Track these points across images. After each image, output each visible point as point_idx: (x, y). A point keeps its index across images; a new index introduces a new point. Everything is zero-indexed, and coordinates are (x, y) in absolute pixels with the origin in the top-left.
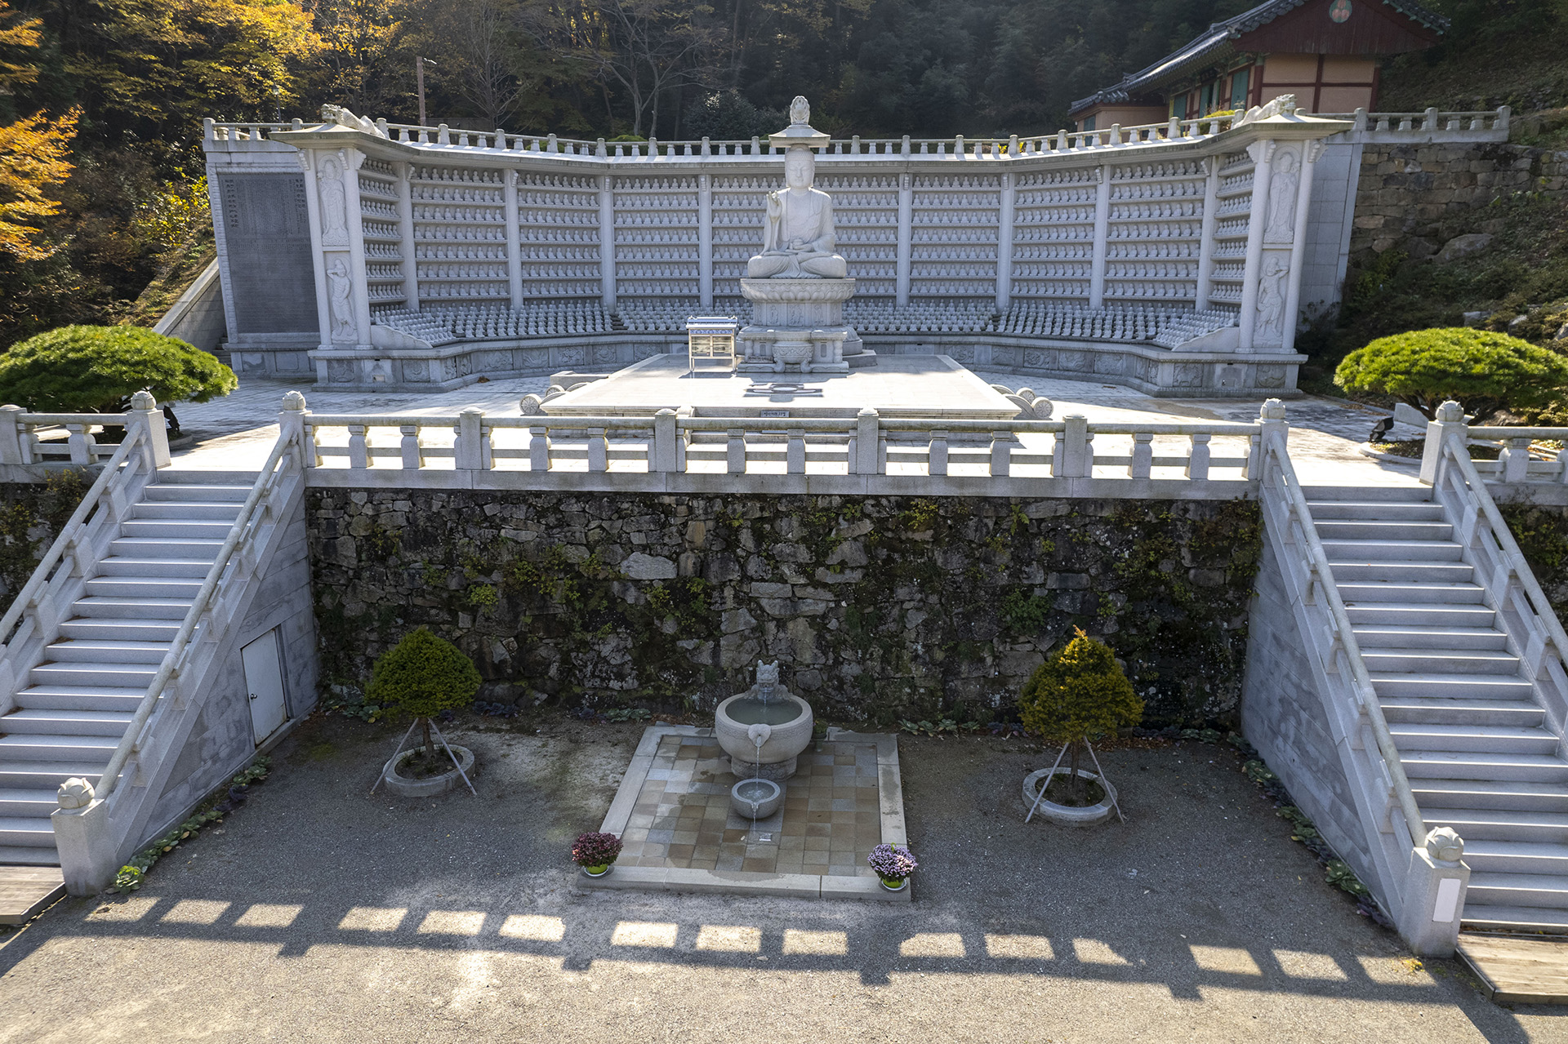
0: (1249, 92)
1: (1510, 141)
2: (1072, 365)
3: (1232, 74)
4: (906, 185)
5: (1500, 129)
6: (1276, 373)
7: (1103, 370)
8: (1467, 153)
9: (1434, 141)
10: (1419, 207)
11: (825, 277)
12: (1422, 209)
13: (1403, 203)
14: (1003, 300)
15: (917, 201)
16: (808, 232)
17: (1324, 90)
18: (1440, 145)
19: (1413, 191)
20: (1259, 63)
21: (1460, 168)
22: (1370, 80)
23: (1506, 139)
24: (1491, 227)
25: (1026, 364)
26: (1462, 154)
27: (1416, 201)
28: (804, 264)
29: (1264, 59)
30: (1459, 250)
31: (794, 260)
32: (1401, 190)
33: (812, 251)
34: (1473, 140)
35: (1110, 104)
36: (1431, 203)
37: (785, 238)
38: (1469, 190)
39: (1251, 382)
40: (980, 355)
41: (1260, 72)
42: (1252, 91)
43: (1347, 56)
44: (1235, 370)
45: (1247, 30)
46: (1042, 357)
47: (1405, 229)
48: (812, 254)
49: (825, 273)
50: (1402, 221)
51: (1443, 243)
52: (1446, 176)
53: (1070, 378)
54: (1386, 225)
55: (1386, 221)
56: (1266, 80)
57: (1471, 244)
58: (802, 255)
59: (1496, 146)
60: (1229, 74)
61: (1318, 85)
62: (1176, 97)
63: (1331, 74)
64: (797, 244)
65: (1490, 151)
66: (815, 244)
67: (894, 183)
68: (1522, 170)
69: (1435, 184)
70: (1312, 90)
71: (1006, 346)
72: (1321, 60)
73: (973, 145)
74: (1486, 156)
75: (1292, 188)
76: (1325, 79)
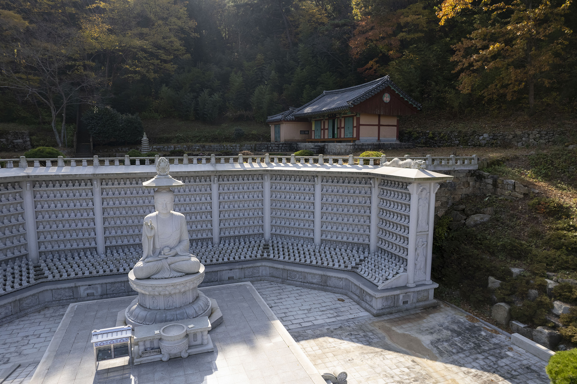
0: (354, 127)
1: (479, 169)
2: (315, 281)
3: (344, 117)
4: (215, 182)
5: (475, 164)
6: (425, 294)
7: (332, 285)
8: (466, 174)
9: (455, 169)
10: (452, 196)
11: (187, 274)
12: (453, 198)
13: (447, 195)
14: (267, 236)
15: (221, 188)
16: (172, 242)
17: (381, 128)
18: (458, 170)
19: (450, 190)
20: (358, 116)
21: (464, 180)
22: (396, 124)
23: (477, 168)
24: (488, 212)
25: (289, 278)
26: (465, 174)
27: (451, 194)
28: (172, 266)
29: (360, 114)
30: (477, 221)
31: (165, 263)
32: (446, 190)
33: (176, 255)
34: (467, 169)
35: (287, 121)
36: (456, 195)
37: (158, 246)
38: (468, 189)
39: (415, 300)
40: (262, 271)
41: (358, 120)
42: (355, 127)
43: (389, 115)
44: (408, 295)
45: (356, 104)
46: (298, 275)
47: (448, 206)
48: (176, 258)
49: (188, 272)
50: (447, 203)
51: (468, 216)
52: (460, 183)
53: (315, 289)
54: (442, 205)
55: (442, 203)
56: (361, 123)
57: (481, 219)
58: (170, 260)
59: (475, 171)
60: (343, 117)
61: (379, 125)
62: (315, 121)
63: (384, 121)
64: (166, 250)
65: (474, 173)
66: (178, 250)
67: (208, 180)
68: (489, 184)
69: (457, 187)
70: (377, 127)
71: (277, 268)
72: (379, 116)
73: (247, 159)
74: (472, 175)
75: (427, 205)
76: (381, 123)
